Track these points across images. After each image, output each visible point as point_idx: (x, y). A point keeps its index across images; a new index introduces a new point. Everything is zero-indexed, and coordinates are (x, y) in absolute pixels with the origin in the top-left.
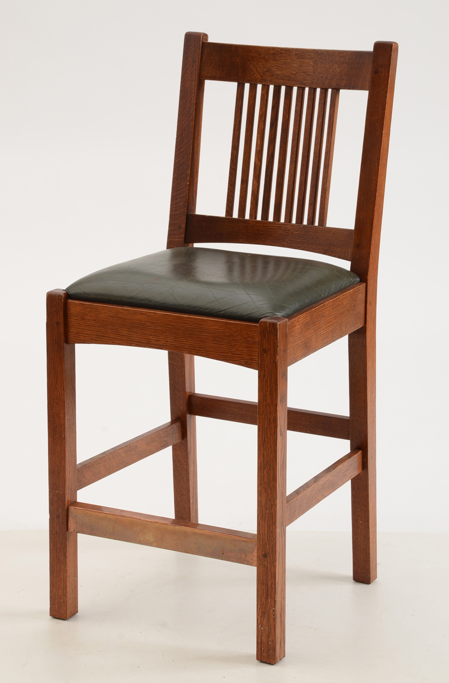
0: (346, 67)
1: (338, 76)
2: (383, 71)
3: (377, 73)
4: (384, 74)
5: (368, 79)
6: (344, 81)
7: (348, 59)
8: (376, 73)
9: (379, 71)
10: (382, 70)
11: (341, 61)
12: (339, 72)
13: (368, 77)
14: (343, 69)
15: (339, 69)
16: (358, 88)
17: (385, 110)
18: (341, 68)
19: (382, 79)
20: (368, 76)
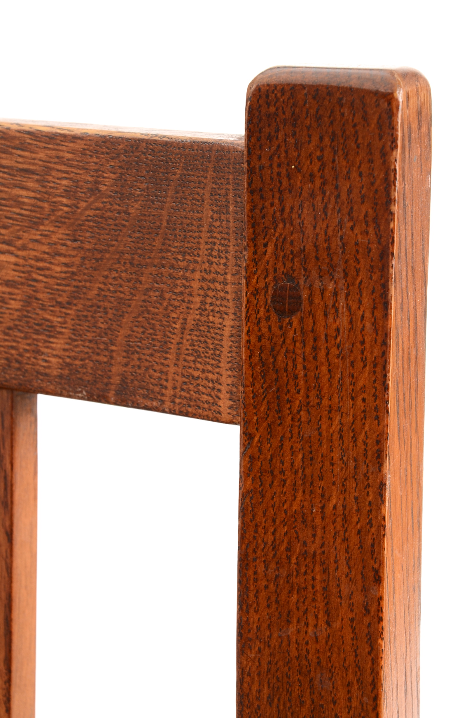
0: (63, 249)
1: (14, 305)
2: (336, 294)
3: (292, 312)
4: (344, 321)
5: (227, 343)
6: (59, 344)
7: (68, 193)
8: (281, 313)
9: (305, 295)
10: (331, 287)
11: (20, 204)
12: (11, 275)
13: (227, 332)
14: (38, 260)
15: (13, 259)
16: (163, 402)
17: (378, 579)
18: (24, 248)
19: (334, 351)
20: (229, 322)
